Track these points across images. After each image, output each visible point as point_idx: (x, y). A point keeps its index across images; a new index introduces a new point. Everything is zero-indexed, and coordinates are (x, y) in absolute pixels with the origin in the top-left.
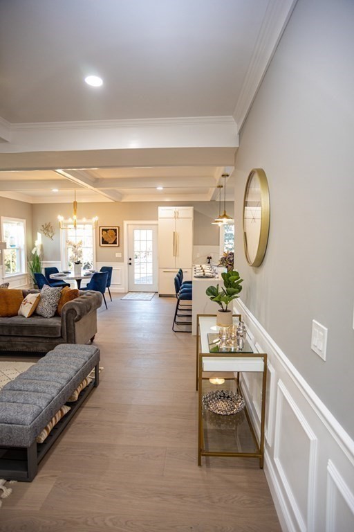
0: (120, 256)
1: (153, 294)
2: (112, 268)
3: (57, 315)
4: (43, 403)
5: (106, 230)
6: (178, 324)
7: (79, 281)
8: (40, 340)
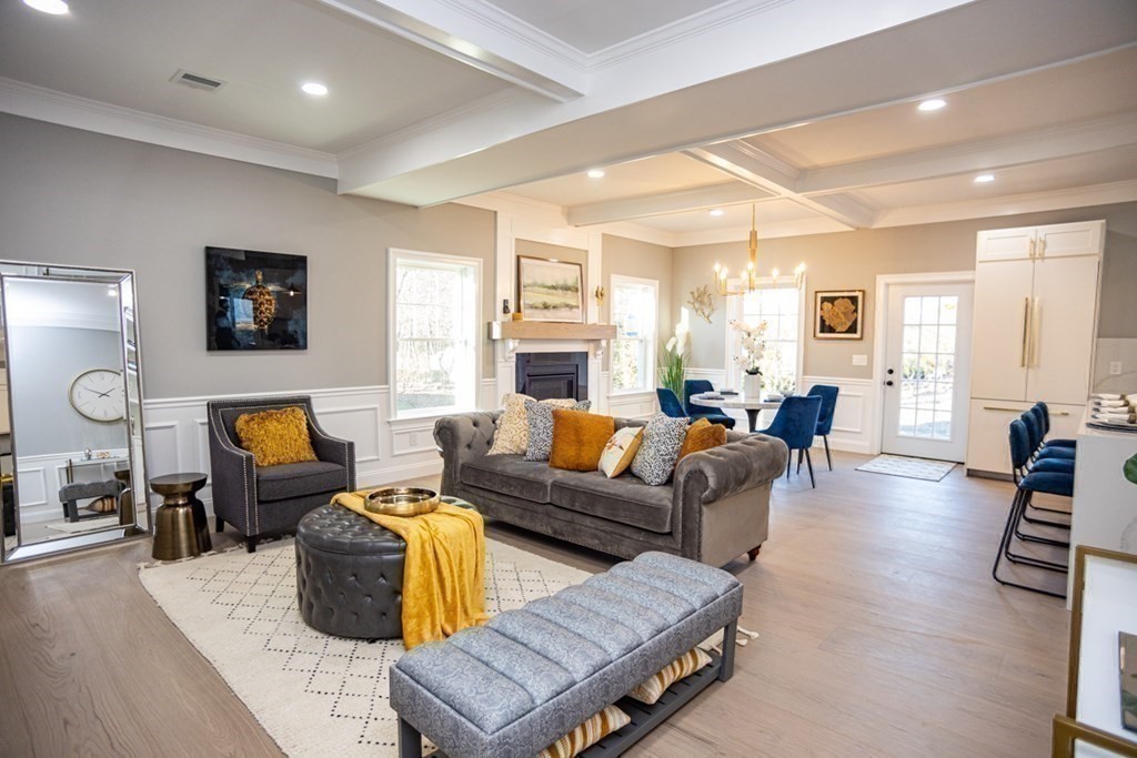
0: (865, 364)
1: (949, 466)
2: (837, 389)
3: (670, 481)
4: (541, 690)
5: (832, 300)
6: (1015, 560)
7: (753, 414)
8: (627, 532)
